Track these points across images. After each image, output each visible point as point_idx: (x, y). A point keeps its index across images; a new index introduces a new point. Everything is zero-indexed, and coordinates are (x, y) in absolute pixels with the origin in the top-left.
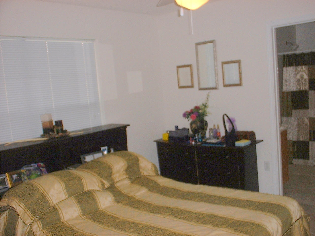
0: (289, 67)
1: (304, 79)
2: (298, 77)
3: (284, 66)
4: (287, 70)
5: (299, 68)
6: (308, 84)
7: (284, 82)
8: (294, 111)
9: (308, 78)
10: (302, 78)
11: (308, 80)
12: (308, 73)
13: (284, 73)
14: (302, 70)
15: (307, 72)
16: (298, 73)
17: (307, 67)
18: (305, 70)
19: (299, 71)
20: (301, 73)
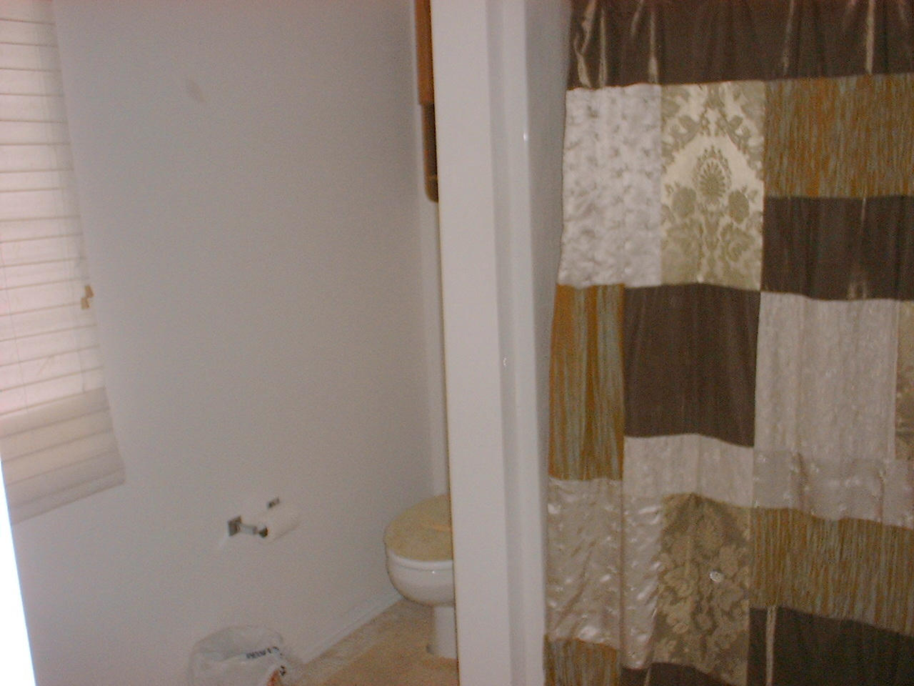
0: (615, 91)
1: (725, 201)
2: (681, 171)
3: (573, 82)
4: (593, 114)
5: (694, 98)
6: (759, 241)
7: (569, 208)
8: (635, 446)
9: (762, 193)
10: (712, 183)
11: (757, 206)
12: (766, 145)
13: (572, 135)
14: (712, 115)
15: (756, 141)
16: (680, 143)
17: (756, 90)
18: (738, 121)
19: (695, 128)
20: (702, 143)
